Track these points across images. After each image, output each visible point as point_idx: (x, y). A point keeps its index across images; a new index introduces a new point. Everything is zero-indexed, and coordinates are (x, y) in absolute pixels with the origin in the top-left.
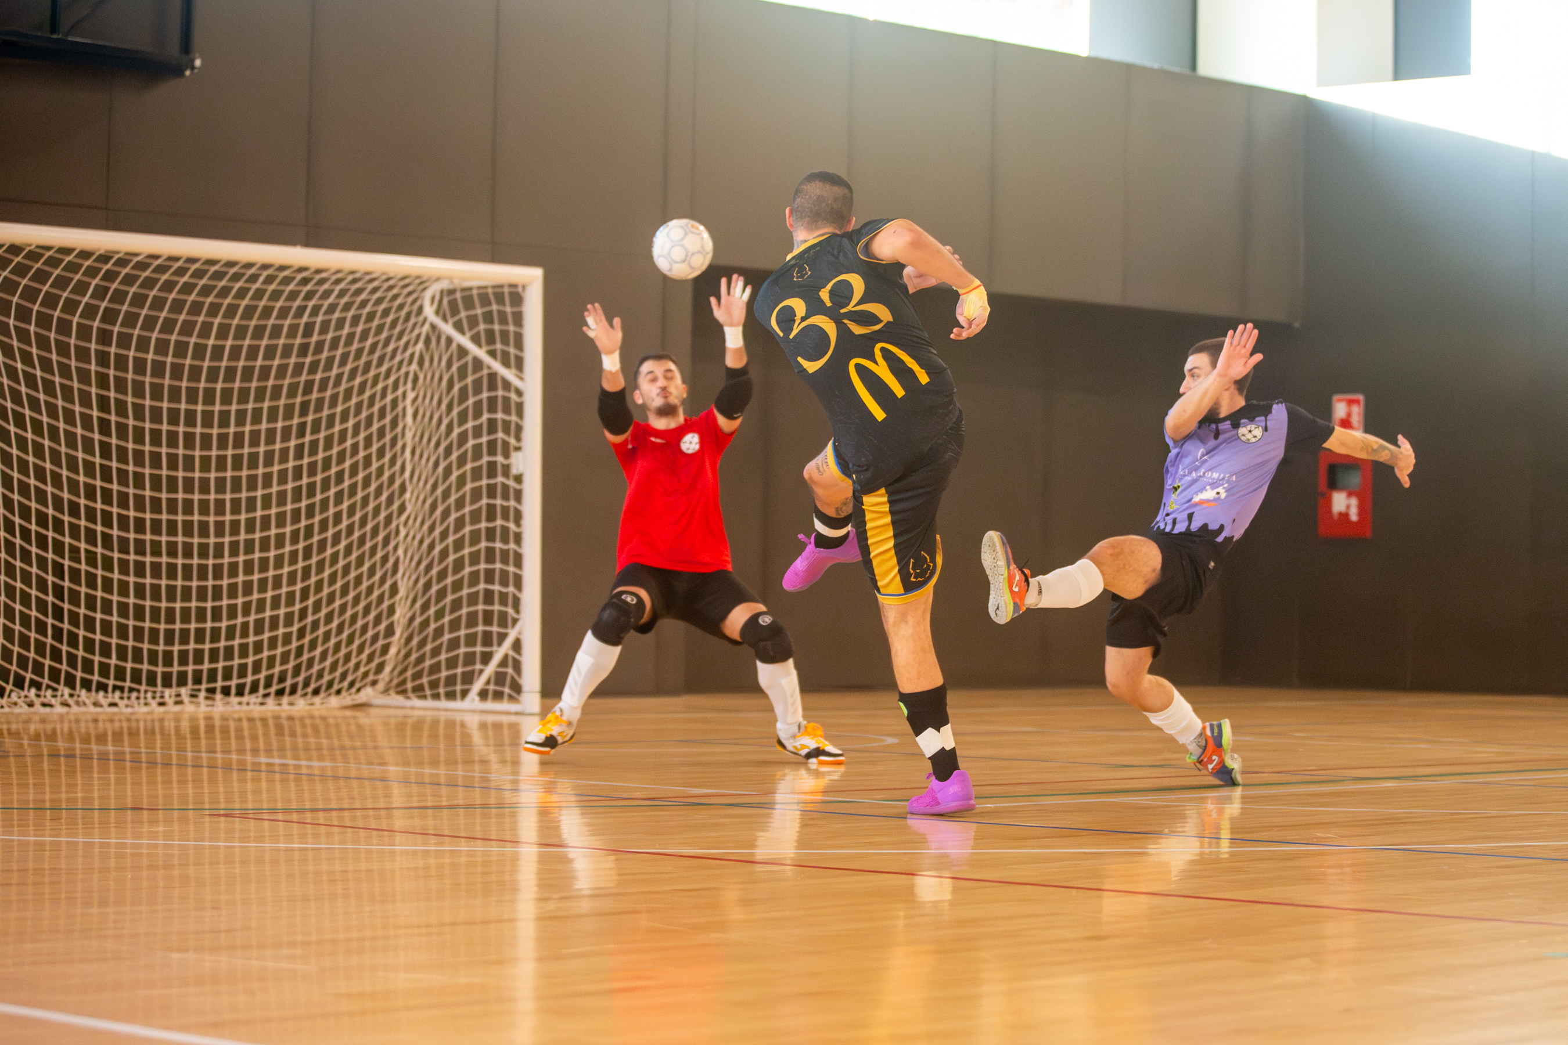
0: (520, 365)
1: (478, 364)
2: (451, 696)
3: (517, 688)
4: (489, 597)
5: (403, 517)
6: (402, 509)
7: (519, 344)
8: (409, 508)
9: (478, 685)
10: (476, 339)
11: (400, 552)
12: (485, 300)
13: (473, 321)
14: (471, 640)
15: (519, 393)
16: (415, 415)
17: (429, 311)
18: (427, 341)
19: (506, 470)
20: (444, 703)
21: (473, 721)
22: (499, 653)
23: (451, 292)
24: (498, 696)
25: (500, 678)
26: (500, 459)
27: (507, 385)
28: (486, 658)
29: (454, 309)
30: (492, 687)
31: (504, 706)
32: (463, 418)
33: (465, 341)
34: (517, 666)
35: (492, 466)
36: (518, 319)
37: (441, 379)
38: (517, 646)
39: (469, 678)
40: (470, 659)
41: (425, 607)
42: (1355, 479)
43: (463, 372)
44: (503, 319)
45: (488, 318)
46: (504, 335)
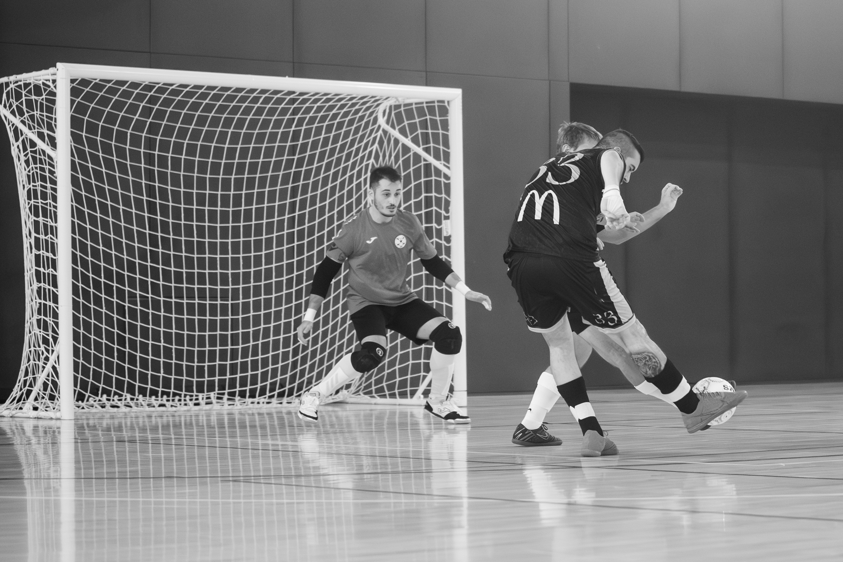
0: (447, 158)
1: (417, 158)
2: (403, 395)
9: (422, 387)
10: (415, 140)
12: (421, 111)
13: (413, 128)
14: (417, 355)
15: (447, 178)
17: (382, 121)
18: (381, 142)
19: (439, 232)
20: (398, 400)
23: (397, 107)
26: (434, 225)
27: (438, 172)
29: (400, 119)
33: (408, 142)
35: (429, 230)
36: (445, 125)
39: (416, 382)
40: (416, 368)
43: (406, 164)
44: (434, 125)
45: (424, 125)
46: (436, 137)
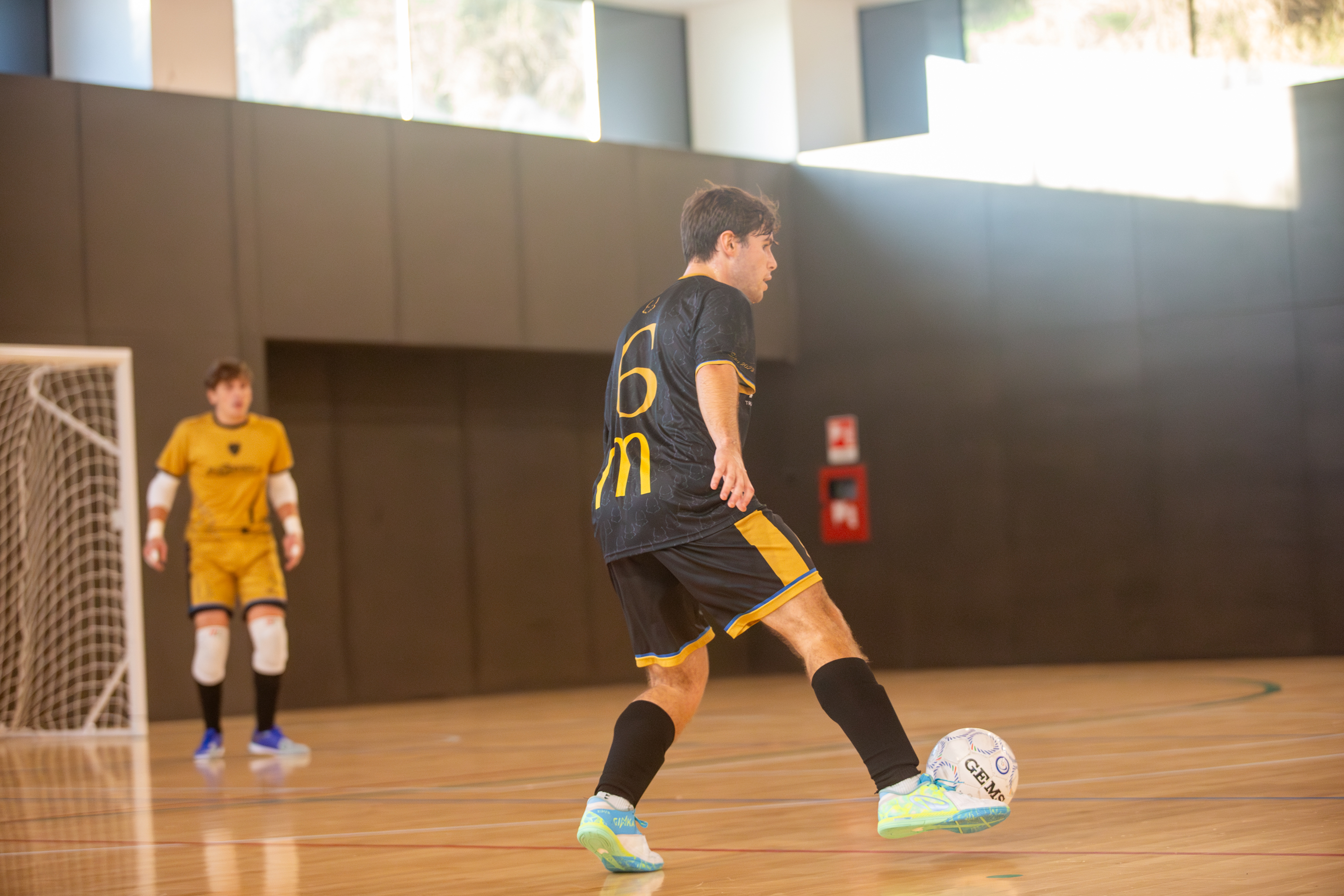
0: (113, 434)
1: (78, 437)
2: (71, 726)
3: (126, 715)
4: (99, 638)
5: (22, 574)
6: (20, 566)
7: (113, 415)
8: (27, 565)
9: (94, 714)
10: (76, 415)
11: (21, 604)
12: (81, 379)
13: (72, 399)
14: (86, 677)
15: (115, 458)
16: (27, 483)
17: (34, 392)
18: (34, 419)
19: (107, 527)
20: (66, 733)
21: (90, 747)
22: (111, 685)
23: (52, 375)
24: (111, 724)
25: (112, 708)
26: (101, 517)
27: (104, 453)
28: (99, 691)
29: (55, 389)
30: (106, 715)
31: (117, 732)
32: (68, 483)
33: (65, 416)
34: (125, 696)
35: (95, 527)
36: (111, 395)
37: (47, 452)
38: (125, 678)
39: (85, 711)
40: (85, 694)
41: (47, 652)
42: (853, 491)
43: (66, 444)
44: (98, 395)
45: (85, 395)
46: (100, 411)
